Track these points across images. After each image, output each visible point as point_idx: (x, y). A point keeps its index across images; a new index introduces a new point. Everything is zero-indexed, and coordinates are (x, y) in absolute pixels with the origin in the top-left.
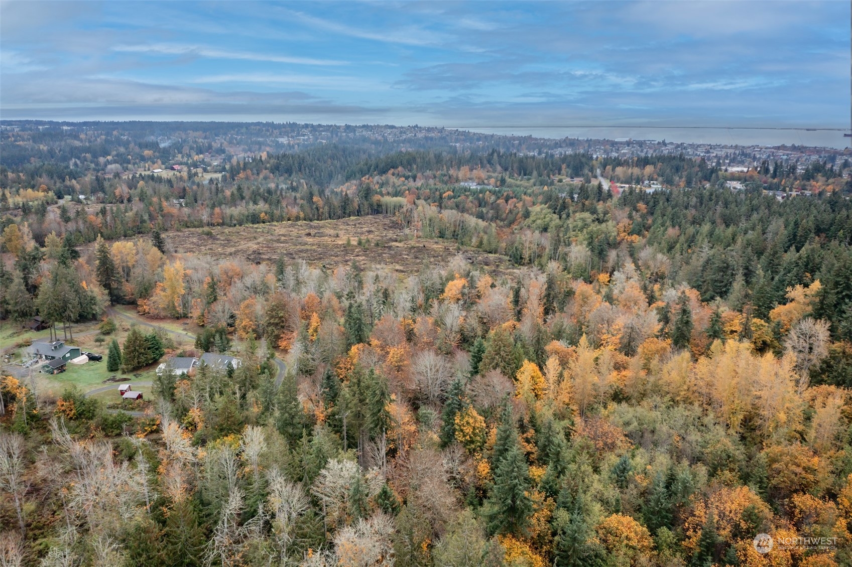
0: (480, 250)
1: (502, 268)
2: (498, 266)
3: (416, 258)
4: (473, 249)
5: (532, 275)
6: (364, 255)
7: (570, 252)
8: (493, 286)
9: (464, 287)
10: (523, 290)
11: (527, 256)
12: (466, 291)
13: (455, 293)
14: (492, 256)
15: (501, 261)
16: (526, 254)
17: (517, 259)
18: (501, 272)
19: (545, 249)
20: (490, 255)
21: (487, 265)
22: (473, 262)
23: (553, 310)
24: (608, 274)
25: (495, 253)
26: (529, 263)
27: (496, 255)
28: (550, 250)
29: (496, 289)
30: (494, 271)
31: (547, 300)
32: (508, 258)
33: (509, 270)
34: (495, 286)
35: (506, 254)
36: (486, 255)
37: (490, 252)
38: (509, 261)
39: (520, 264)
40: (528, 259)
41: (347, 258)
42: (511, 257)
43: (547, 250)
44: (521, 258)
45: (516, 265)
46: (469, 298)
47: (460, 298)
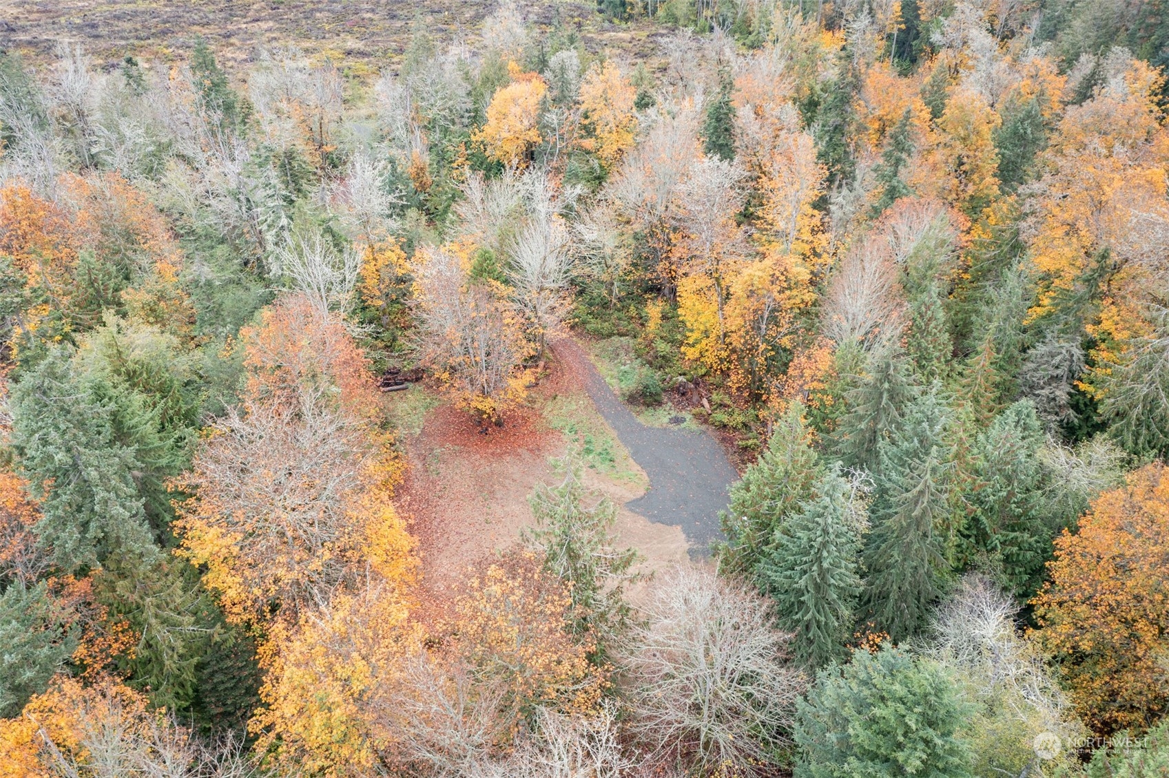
1: (591, 31)
3: (393, 16)
6: (272, 18)
8: (645, 103)
12: (552, 118)
13: (519, 126)
15: (581, 12)
17: (615, 7)
18: (591, 39)
24: (842, 32)
26: (643, 15)
32: (594, 5)
33: (607, 35)
34: (650, 104)
38: (601, 11)
39: (624, 19)
40: (639, 4)
41: (230, 27)
42: (600, 1)
45: (616, 21)
46: (562, 138)
47: (535, 139)
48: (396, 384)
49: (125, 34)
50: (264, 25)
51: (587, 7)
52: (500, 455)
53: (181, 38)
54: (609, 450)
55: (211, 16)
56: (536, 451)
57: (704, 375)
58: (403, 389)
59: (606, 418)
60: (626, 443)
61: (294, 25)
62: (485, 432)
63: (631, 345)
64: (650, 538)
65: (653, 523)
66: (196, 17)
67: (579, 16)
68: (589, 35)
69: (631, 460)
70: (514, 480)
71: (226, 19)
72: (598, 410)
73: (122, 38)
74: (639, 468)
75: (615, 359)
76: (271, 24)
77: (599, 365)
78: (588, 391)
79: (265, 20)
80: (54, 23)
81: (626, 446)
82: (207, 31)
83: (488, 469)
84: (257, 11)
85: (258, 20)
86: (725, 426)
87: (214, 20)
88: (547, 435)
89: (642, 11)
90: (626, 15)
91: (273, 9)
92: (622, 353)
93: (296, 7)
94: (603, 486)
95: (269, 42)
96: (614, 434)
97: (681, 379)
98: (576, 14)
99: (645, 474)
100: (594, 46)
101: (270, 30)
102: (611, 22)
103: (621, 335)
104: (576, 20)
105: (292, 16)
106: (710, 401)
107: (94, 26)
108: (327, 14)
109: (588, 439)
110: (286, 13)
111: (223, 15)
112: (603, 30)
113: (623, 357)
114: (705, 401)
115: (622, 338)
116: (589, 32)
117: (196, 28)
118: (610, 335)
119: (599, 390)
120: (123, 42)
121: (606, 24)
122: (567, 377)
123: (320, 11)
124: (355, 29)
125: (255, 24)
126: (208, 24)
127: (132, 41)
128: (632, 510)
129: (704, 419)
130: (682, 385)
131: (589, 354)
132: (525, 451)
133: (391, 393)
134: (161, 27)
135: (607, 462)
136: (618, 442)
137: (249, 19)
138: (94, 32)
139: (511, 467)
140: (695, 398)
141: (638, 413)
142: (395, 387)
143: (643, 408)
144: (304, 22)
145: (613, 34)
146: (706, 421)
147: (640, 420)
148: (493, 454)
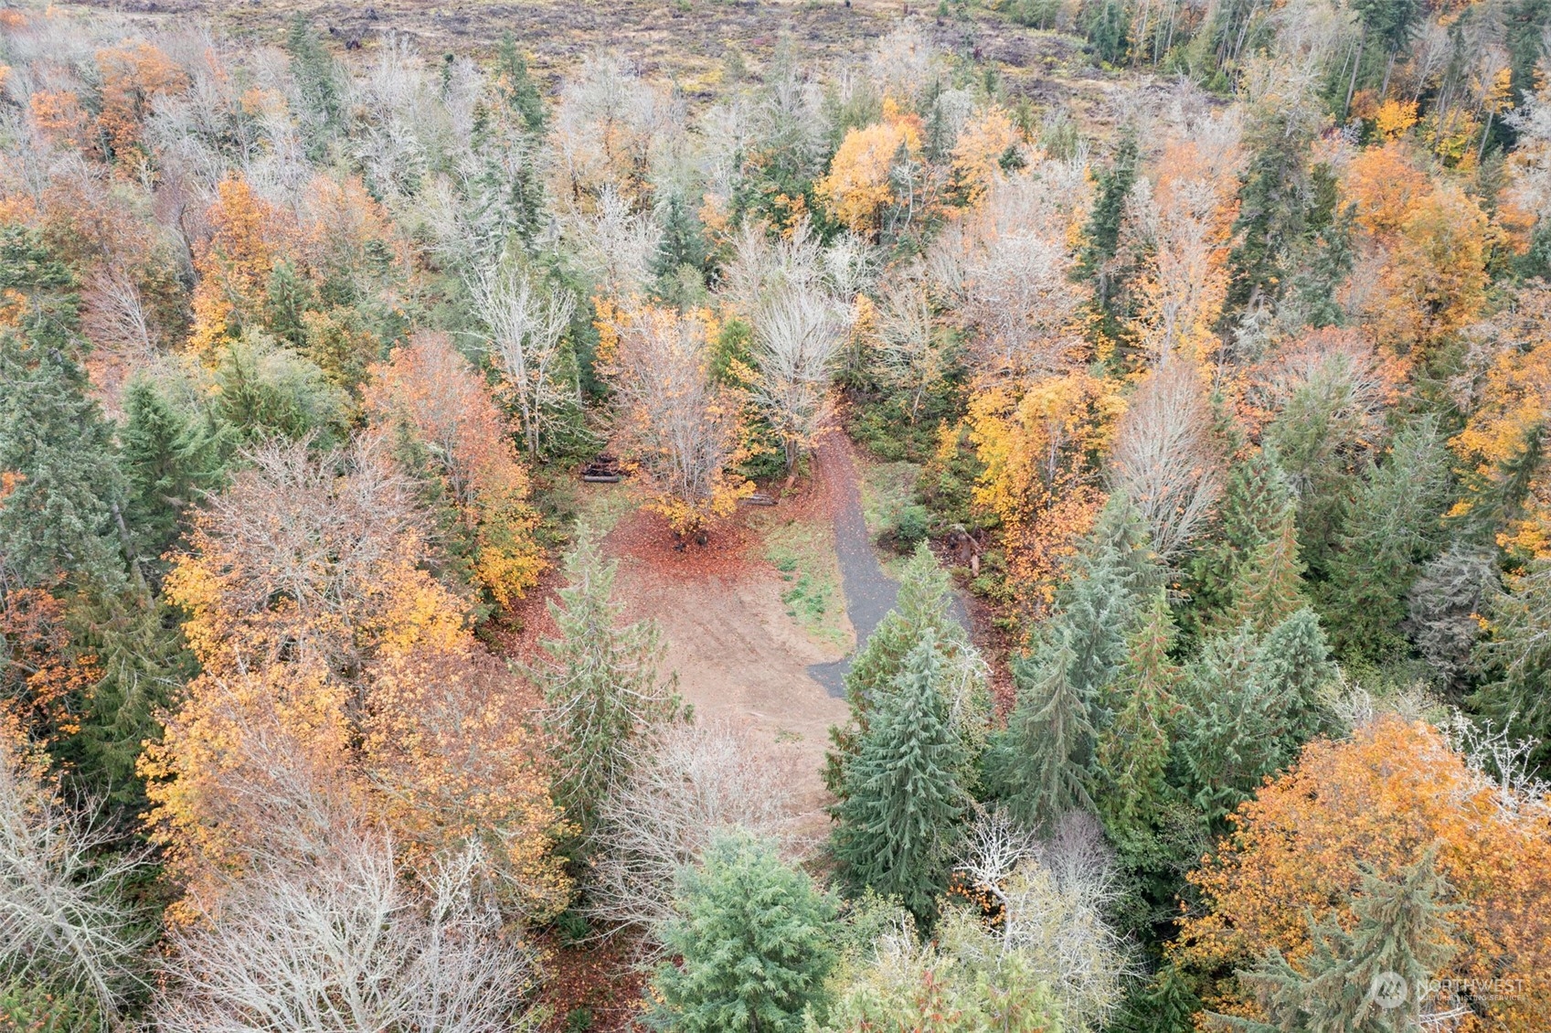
0: (1006, 17)
1: (1062, 76)
2: (1050, 66)
3: (814, 37)
4: (984, 13)
5: (1176, 112)
6: (669, 27)
7: (1280, 24)
8: (1011, 162)
9: (900, 156)
10: (1141, 187)
11: (1143, 36)
12: (904, 172)
13: (864, 179)
14: (1035, 37)
15: (1061, 50)
16: (1140, 33)
17: (1110, 47)
18: (1058, 86)
19: (1202, 14)
20: (1031, 32)
21: (1020, 64)
22: (977, 54)
23: (1268, 289)
24: (1414, 105)
25: (1047, 27)
26: (1144, 61)
27: (1051, 34)
28: (1220, 18)
29: (1019, 176)
30: (1038, 83)
31: (1251, 244)
32: (1082, 42)
33: (1083, 82)
34: (1019, 165)
35: (1079, 32)
36: (1018, 33)
37: (1034, 25)
38: (1087, 51)
39: (1118, 64)
40: (1143, 46)
41: (615, 34)
42: (1091, 39)
43: (1209, 18)
44: (1123, 43)
45: (1106, 66)
46: (917, 200)
47: (883, 198)
48: (605, 474)
49: (494, 33)
50: (656, 35)
51: (1071, 44)
52: (684, 579)
53: (555, 42)
54: (824, 599)
55: (598, 20)
56: (729, 582)
57: (991, 528)
58: (612, 482)
59: (841, 558)
60: (849, 592)
61: (691, 38)
62: (681, 548)
63: (916, 474)
64: (819, 714)
65: (832, 696)
66: (580, 19)
67: (1055, 54)
68: (1058, 81)
69: (845, 616)
70: (685, 611)
71: (615, 24)
72: (836, 548)
73: (489, 37)
74: (851, 627)
75: (890, 489)
76: (665, 34)
77: (865, 493)
78: (836, 522)
79: (661, 29)
80: (423, 14)
81: (847, 597)
82: (587, 37)
83: (661, 592)
84: (656, 18)
85: (652, 29)
86: (986, 595)
87: (600, 25)
88: (755, 565)
89: (1145, 55)
90: (1124, 59)
91: (674, 17)
92: (901, 482)
93: (705, 16)
94: (792, 641)
95: (654, 55)
96: (840, 579)
97: (958, 526)
98: (1051, 52)
99: (854, 636)
100: (1057, 94)
101: (660, 42)
102: (1097, 66)
103: (911, 460)
104: (1049, 59)
105: (693, 28)
106: (981, 561)
107: (463, 21)
108: (735, 27)
109: (802, 580)
110: (688, 23)
111: (614, 19)
112: (1080, 76)
113: (900, 488)
114: (975, 561)
115: (910, 465)
116: (1060, 77)
117: (577, 32)
118: (896, 459)
119: (850, 523)
120: (487, 42)
121: (1089, 69)
122: (819, 500)
123: (728, 23)
124: (763, 48)
125: (646, 34)
126: (592, 28)
127: (497, 41)
128: (812, 676)
129: (963, 581)
130: (956, 535)
131: (859, 479)
132: (716, 580)
133: (595, 484)
134: (538, 27)
135: (814, 613)
136: (841, 590)
137: (642, 27)
138: (461, 28)
139: (690, 595)
140: (965, 553)
141: (885, 560)
142: (603, 478)
143: (894, 555)
144: (703, 35)
145: (1091, 81)
146: (965, 586)
147: (884, 569)
148: (675, 576)
